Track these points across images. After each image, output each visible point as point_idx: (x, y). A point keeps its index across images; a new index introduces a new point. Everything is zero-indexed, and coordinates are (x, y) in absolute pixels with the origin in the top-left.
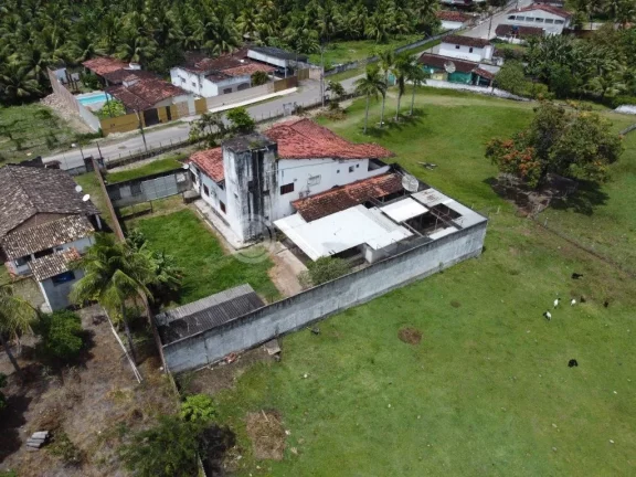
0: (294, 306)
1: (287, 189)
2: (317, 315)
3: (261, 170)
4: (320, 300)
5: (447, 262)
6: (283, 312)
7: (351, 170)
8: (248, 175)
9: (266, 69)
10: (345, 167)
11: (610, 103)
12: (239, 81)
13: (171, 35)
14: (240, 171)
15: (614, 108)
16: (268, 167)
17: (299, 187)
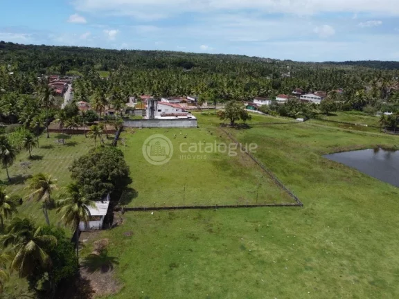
0: (149, 122)
1: (160, 111)
2: (152, 126)
3: (153, 105)
6: (147, 122)
7: (177, 110)
8: (150, 105)
16: (155, 104)
17: (163, 111)
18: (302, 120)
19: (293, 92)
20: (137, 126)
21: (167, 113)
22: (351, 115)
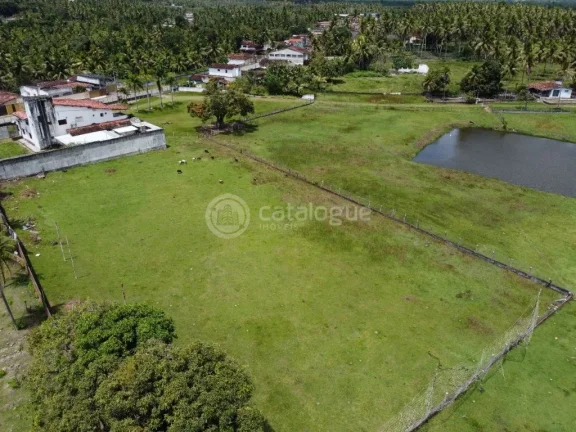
0: (50, 158)
1: (63, 122)
2: (66, 165)
3: (44, 111)
4: (66, 157)
5: (143, 149)
6: (45, 159)
7: (102, 115)
8: (37, 113)
9: (85, 85)
10: (98, 113)
11: (299, 95)
12: (64, 90)
13: (23, 69)
14: (32, 110)
15: (301, 96)
16: (48, 109)
17: (70, 122)
18: (312, 97)
19: (242, 48)
20: (29, 172)
21: (81, 124)
22: (361, 79)
